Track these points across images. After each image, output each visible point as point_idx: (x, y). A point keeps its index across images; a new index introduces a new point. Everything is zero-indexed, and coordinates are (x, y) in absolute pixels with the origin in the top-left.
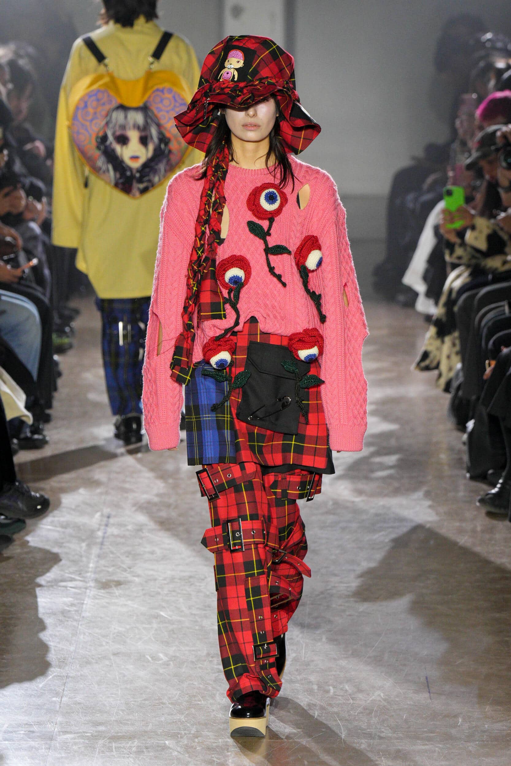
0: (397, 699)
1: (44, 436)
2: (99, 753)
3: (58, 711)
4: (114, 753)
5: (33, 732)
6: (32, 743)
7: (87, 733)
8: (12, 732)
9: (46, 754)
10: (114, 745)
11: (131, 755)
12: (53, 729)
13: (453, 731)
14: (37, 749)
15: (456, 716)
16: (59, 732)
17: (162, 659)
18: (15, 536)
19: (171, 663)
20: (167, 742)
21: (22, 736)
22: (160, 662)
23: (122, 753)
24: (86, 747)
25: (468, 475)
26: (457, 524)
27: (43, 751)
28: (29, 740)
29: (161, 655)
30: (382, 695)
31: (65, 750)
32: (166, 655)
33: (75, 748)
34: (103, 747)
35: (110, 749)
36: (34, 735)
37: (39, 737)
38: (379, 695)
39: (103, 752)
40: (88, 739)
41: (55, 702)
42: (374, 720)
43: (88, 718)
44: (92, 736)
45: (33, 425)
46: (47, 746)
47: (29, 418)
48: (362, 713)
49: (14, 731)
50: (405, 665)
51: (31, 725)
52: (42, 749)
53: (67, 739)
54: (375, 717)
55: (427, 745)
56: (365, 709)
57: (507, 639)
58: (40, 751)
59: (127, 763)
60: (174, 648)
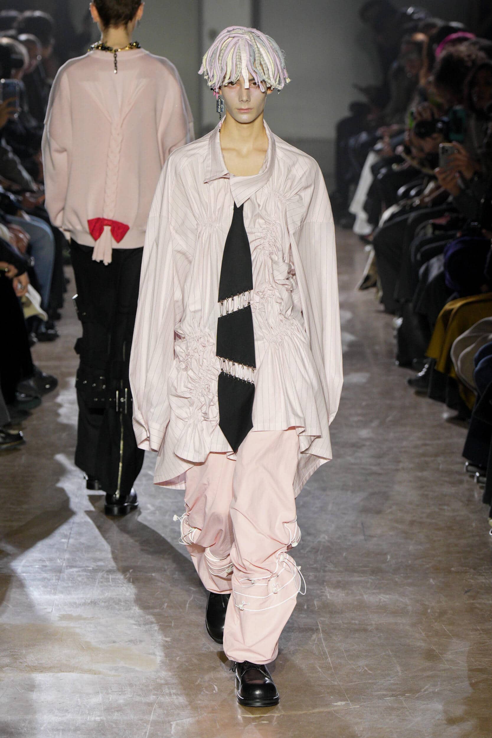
0: (339, 541)
1: (56, 332)
2: (99, 583)
3: (66, 550)
4: (111, 583)
5: (46, 566)
6: (45, 575)
7: (89, 567)
8: (28, 566)
9: (56, 584)
10: (110, 577)
11: (124, 585)
12: (62, 564)
13: (383, 566)
14: (49, 580)
15: (386, 554)
16: (67, 566)
17: (149, 509)
18: (33, 411)
19: (157, 512)
20: (153, 575)
21: (37, 569)
22: (148, 511)
23: (117, 583)
24: (88, 578)
25: (397, 363)
26: (388, 402)
27: (54, 581)
28: (42, 572)
29: (149, 506)
30: (326, 537)
31: (72, 580)
32: (153, 505)
33: (80, 579)
34: (101, 578)
35: (107, 580)
36: (46, 568)
37: (50, 570)
38: (324, 538)
39: (102, 582)
40: (90, 572)
41: (63, 543)
42: (320, 557)
43: (90, 555)
44: (93, 569)
45: (47, 322)
46: (57, 578)
47: (44, 316)
48: (310, 551)
49: (31, 566)
50: (344, 514)
51: (45, 561)
52: (53, 579)
53: (73, 572)
54: (321, 554)
55: (362, 577)
56: (313, 548)
57: (426, 493)
58: (51, 581)
59: (121, 591)
60: (159, 500)
